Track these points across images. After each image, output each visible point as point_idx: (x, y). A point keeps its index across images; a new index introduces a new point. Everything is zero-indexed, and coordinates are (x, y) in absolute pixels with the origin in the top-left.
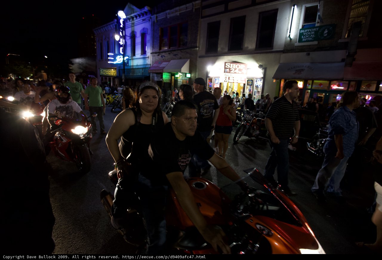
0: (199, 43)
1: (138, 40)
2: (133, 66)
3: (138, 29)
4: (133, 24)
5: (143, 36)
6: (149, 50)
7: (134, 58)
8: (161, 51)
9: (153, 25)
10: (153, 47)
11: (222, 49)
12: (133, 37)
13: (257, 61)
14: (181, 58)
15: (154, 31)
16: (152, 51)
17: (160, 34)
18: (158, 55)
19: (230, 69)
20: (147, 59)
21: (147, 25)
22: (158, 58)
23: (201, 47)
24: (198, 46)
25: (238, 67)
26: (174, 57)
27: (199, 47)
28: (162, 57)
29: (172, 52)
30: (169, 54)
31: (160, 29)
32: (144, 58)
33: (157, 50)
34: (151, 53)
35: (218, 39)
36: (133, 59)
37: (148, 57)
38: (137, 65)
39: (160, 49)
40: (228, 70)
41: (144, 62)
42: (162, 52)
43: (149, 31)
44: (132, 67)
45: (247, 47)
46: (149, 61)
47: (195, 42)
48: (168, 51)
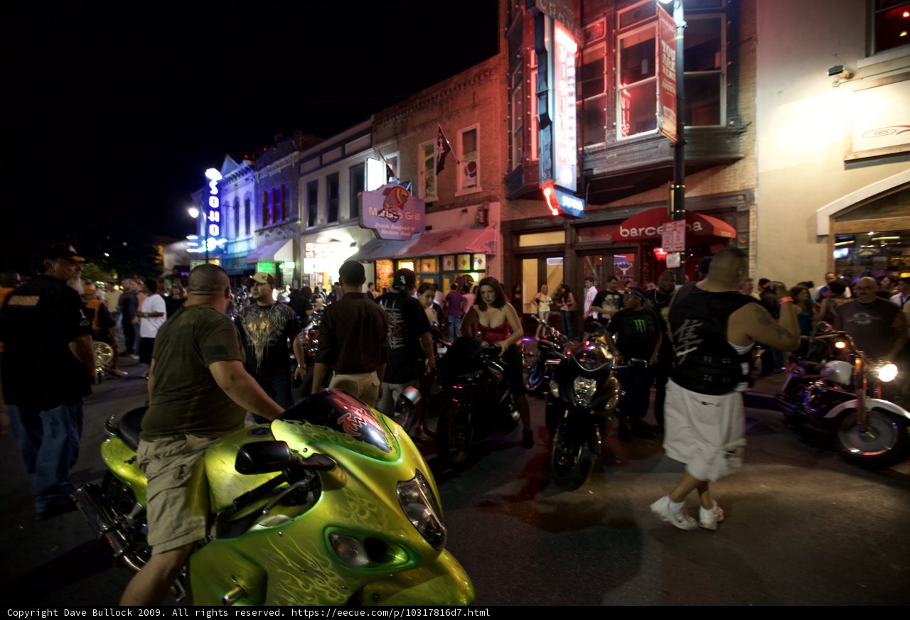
0: (301, 213)
1: (242, 210)
2: (237, 253)
3: (242, 193)
4: (236, 185)
5: (247, 203)
6: (253, 227)
7: (238, 239)
8: (266, 227)
9: (256, 187)
10: (257, 221)
11: (322, 221)
12: (236, 207)
13: (353, 236)
14: (284, 238)
15: (257, 195)
16: (256, 227)
17: (263, 201)
18: (260, 234)
19: (314, 252)
20: (251, 241)
21: (251, 187)
22: (263, 238)
23: (302, 219)
24: (299, 217)
25: (328, 247)
26: (279, 236)
27: (301, 220)
28: (267, 236)
29: (275, 229)
30: (271, 232)
31: (263, 193)
32: (248, 240)
33: (261, 227)
34: (256, 231)
35: (316, 206)
36: (236, 242)
37: (252, 239)
38: (241, 252)
39: (265, 224)
40: (311, 254)
41: (249, 246)
42: (268, 229)
43: (253, 198)
44: (236, 256)
45: (343, 217)
46: (253, 245)
47: (297, 213)
48: (271, 228)
